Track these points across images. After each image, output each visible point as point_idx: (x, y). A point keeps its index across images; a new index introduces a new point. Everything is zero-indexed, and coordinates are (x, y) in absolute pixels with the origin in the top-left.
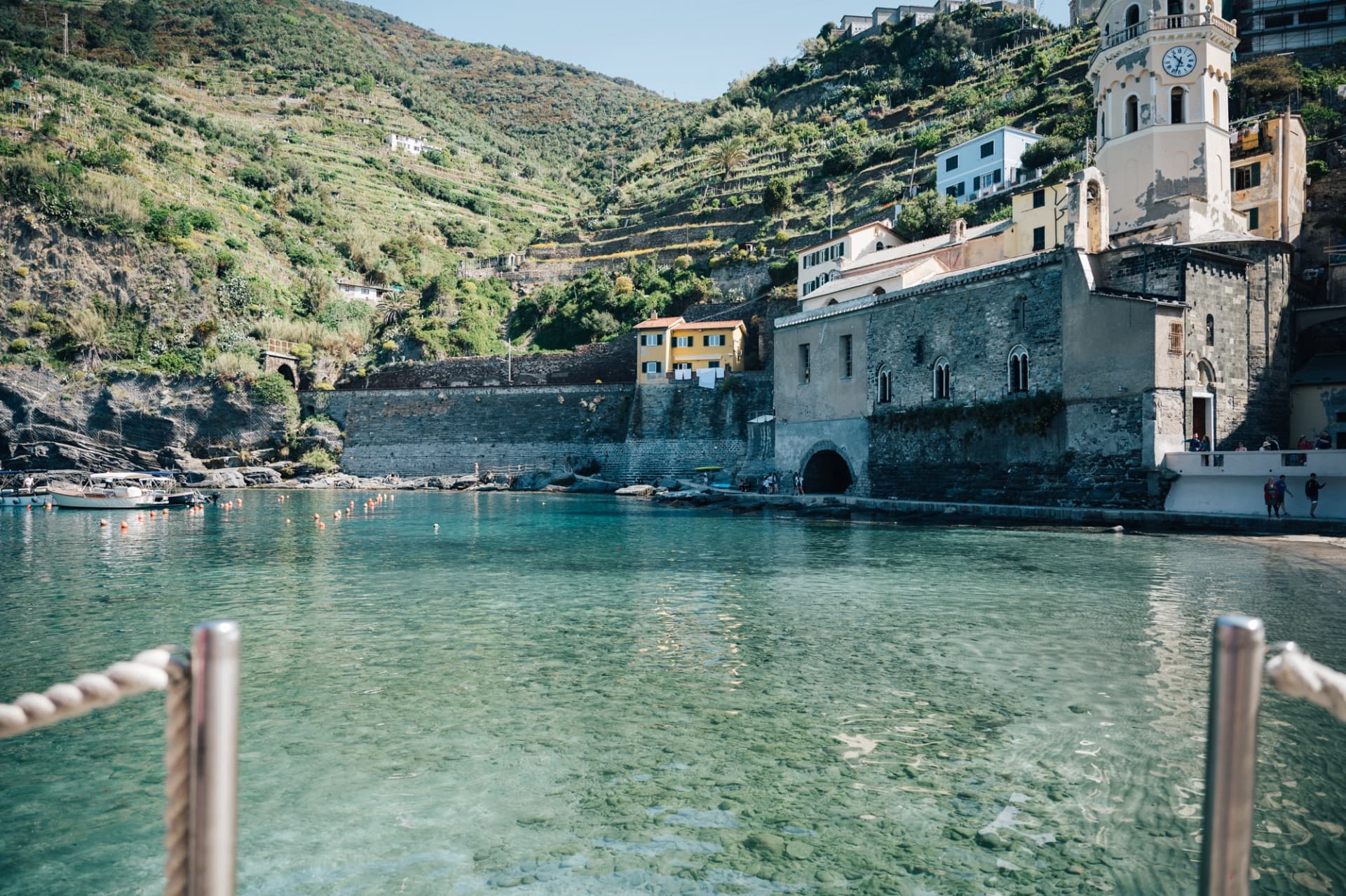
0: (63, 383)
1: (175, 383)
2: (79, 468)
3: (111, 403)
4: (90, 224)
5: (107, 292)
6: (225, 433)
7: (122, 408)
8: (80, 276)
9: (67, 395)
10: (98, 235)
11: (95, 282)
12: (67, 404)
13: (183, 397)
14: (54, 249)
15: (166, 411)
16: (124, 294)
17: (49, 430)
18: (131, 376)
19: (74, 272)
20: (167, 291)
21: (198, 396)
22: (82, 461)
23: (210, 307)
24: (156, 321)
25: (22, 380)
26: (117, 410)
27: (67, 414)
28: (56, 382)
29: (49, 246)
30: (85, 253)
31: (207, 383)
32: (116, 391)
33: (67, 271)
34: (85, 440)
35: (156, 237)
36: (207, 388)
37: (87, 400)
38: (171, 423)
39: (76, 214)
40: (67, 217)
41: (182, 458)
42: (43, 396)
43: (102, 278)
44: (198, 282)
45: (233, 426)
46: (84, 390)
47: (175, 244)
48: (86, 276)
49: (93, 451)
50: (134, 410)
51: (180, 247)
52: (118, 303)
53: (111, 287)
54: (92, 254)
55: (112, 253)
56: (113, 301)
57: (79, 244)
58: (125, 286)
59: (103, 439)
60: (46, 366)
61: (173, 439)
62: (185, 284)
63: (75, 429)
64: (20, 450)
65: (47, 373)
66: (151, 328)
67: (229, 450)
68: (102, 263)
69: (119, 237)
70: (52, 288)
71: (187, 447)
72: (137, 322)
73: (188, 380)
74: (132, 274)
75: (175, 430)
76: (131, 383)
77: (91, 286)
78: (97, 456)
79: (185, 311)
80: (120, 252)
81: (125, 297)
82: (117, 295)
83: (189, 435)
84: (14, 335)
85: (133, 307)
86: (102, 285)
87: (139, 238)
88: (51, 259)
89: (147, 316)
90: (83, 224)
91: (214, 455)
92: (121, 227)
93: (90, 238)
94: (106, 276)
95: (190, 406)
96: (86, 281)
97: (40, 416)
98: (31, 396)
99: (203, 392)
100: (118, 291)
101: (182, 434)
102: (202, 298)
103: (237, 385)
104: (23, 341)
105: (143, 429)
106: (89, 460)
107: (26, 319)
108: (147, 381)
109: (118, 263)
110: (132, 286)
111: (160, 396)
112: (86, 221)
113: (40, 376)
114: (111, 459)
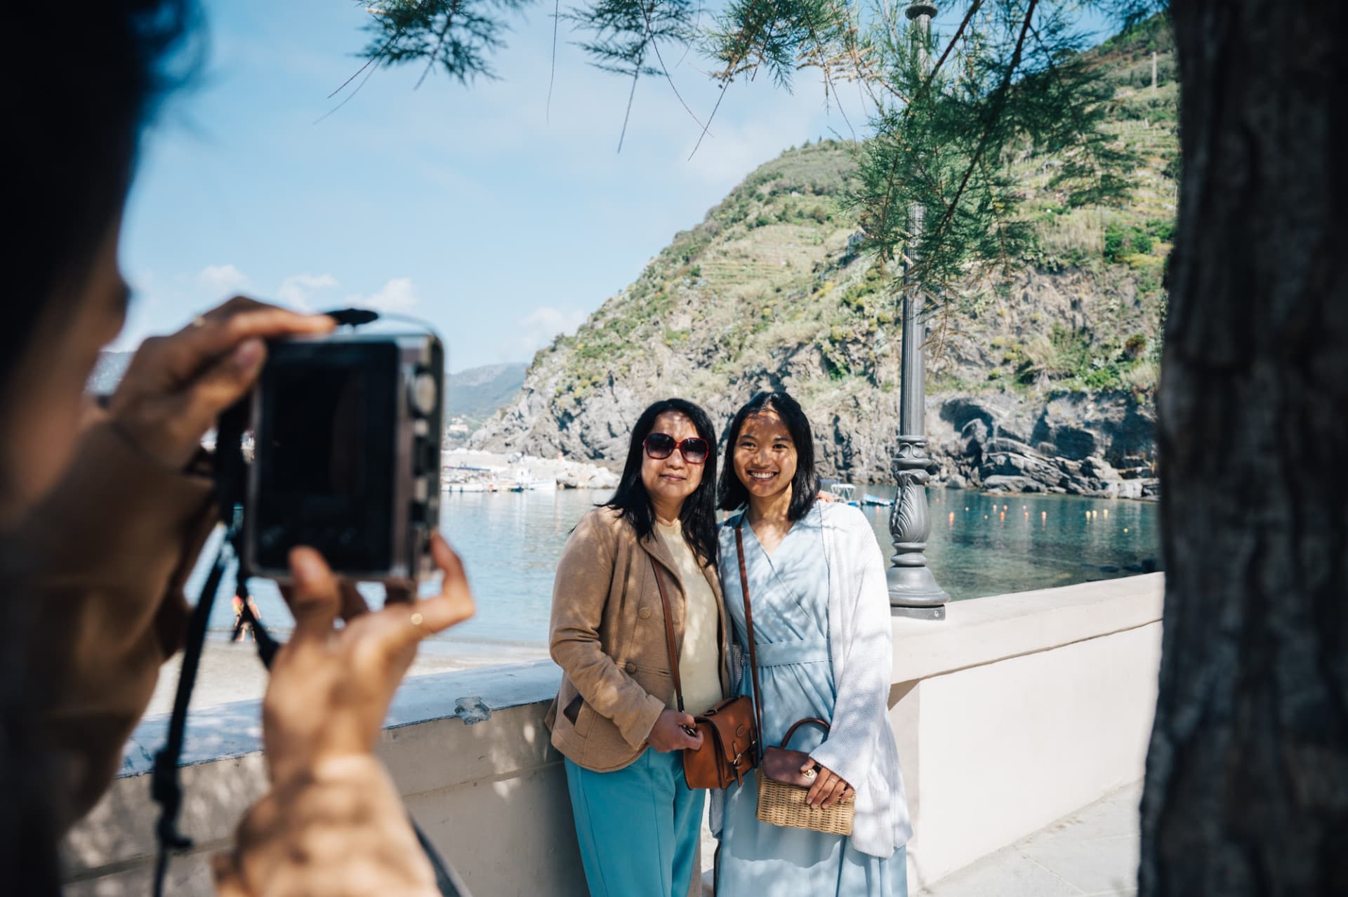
0: (1021, 402)
1: (1099, 398)
2: (1023, 475)
3: (1047, 420)
4: (1055, 261)
5: (1066, 318)
6: (1140, 444)
7: (1056, 422)
8: (1045, 309)
9: (1020, 413)
10: (1061, 269)
11: (1056, 311)
12: (1020, 420)
13: (1103, 410)
14: (1028, 289)
15: (1088, 425)
16: (1079, 318)
17: (1007, 442)
18: (1065, 393)
19: (1041, 306)
20: (1112, 311)
21: (1114, 409)
22: (1026, 469)
23: (1150, 319)
24: (1098, 340)
25: (993, 402)
26: (1052, 425)
27: (1020, 429)
28: (1015, 402)
29: (1024, 287)
30: (1052, 287)
31: (1123, 397)
32: (1053, 407)
33: (1036, 306)
34: (1028, 451)
35: (1113, 260)
36: (1122, 401)
37: (1034, 416)
38: (1090, 435)
39: (1045, 255)
40: (1038, 260)
41: (1099, 468)
42: (1005, 414)
43: (1062, 307)
44: (1141, 296)
45: (1146, 438)
46: (1032, 408)
47: (1129, 263)
48: (1050, 308)
49: (1034, 461)
50: (1064, 424)
51: (1133, 265)
52: (1074, 327)
53: (1069, 314)
54: (1057, 287)
55: (1072, 283)
56: (1070, 326)
57: (1046, 280)
58: (1080, 311)
59: (1043, 450)
60: (1010, 389)
61: (1094, 450)
62: (1129, 301)
63: (1024, 442)
64: (989, 460)
65: (1009, 396)
66: (1094, 348)
67: (1142, 461)
68: (1064, 294)
69: (1077, 267)
70: (1023, 322)
71: (1106, 458)
72: (1084, 343)
73: (1108, 394)
74: (1087, 299)
75: (1095, 442)
76: (1064, 400)
77: (1054, 315)
78: (1037, 465)
79: (1125, 327)
80: (1078, 281)
81: (1080, 321)
82: (1073, 320)
83: (1107, 446)
84: (992, 365)
85: (1084, 330)
86: (1062, 312)
87: (1095, 265)
88: (1026, 297)
89: (1091, 336)
90: (1049, 263)
91: (1129, 467)
92: (1079, 258)
93: (1055, 273)
94: (1066, 304)
95: (1106, 419)
96: (1050, 312)
97: (1003, 433)
98: (999, 415)
99: (1119, 405)
100: (1074, 316)
101: (1102, 445)
102: (1142, 312)
103: (1147, 397)
104: (999, 370)
105: (1071, 441)
106: (1029, 468)
107: (1002, 351)
108: (1077, 397)
109: (1077, 292)
110: (1085, 310)
111: (1086, 410)
112: (1051, 259)
113: (1004, 397)
114: (1046, 468)
